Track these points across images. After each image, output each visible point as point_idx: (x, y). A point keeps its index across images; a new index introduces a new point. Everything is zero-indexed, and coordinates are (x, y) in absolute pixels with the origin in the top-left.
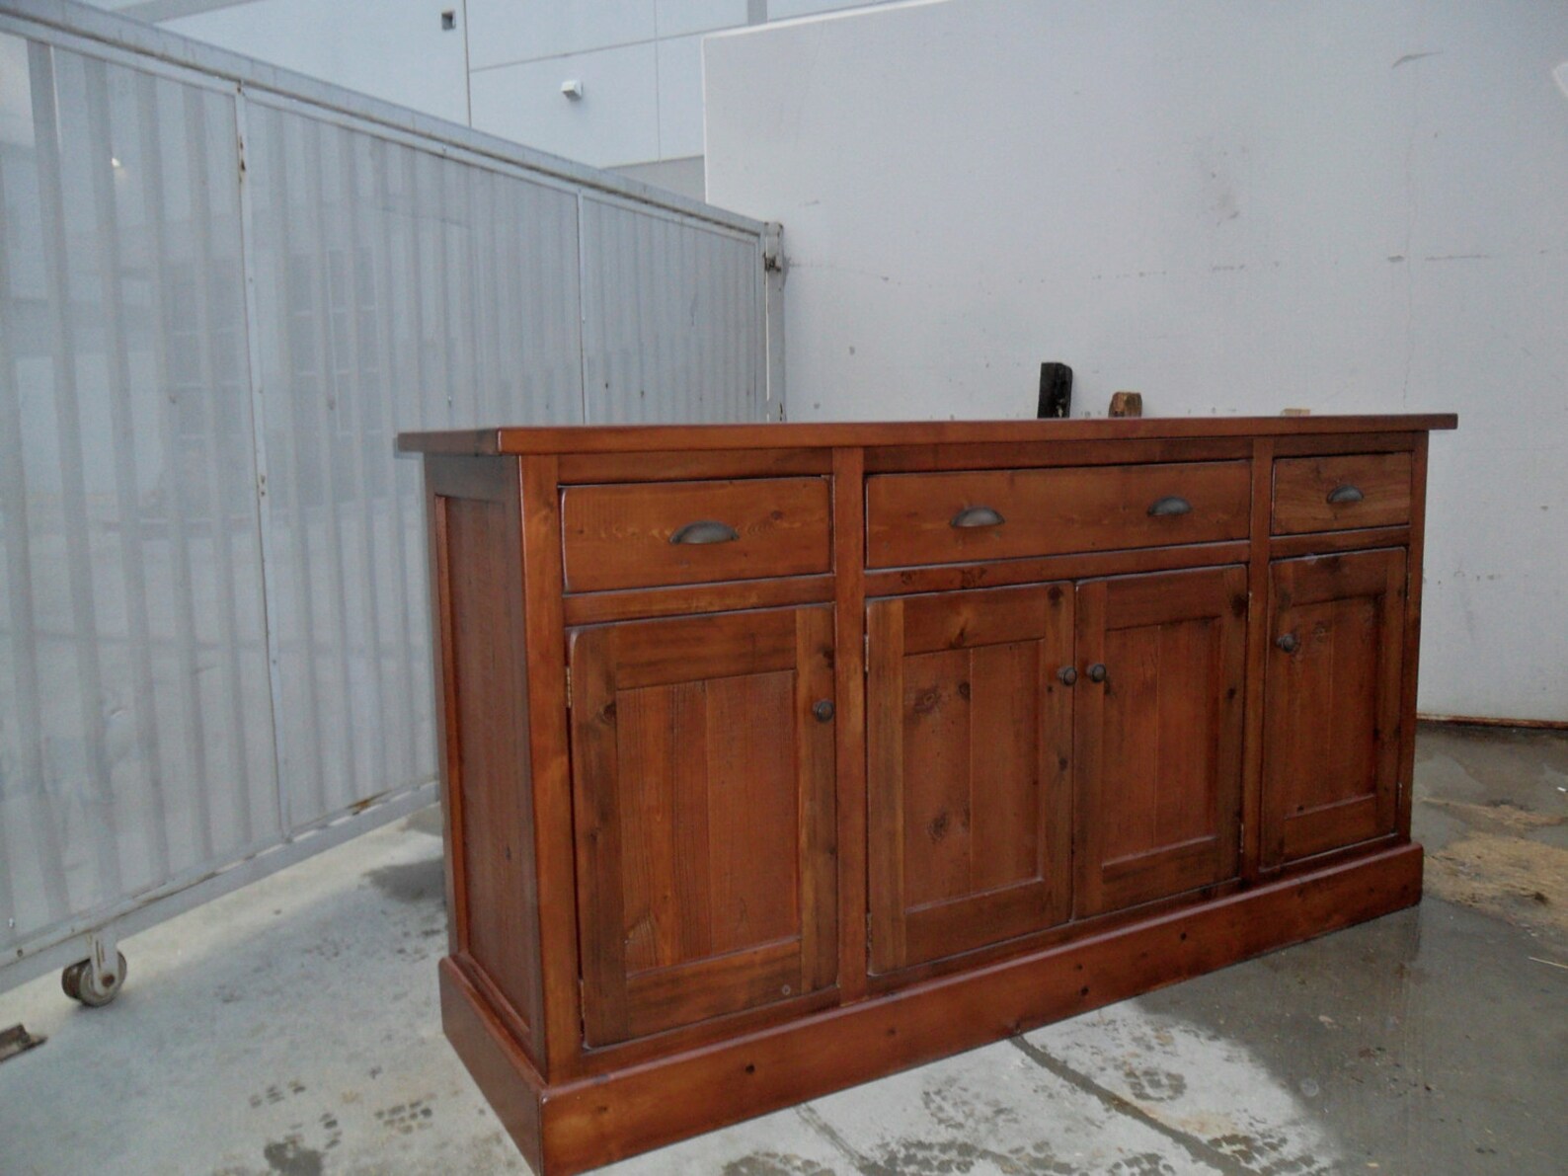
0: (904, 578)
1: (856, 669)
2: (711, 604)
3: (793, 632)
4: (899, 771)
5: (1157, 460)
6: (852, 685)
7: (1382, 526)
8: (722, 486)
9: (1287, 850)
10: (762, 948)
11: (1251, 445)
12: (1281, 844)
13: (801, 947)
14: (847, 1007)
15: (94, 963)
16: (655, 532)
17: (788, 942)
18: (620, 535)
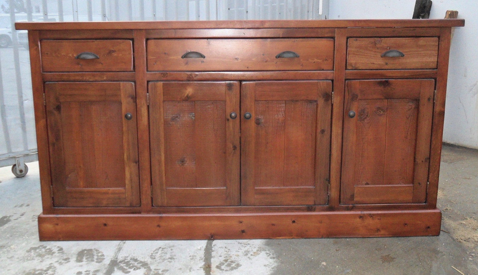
0: (163, 75)
1: (144, 104)
2: (90, 78)
3: (120, 90)
4: (162, 140)
5: (281, 36)
6: (143, 109)
7: (418, 69)
8: (93, 41)
9: (355, 199)
10: (111, 189)
11: (334, 32)
12: (352, 196)
13: (125, 191)
14: (143, 214)
15: (17, 165)
16: (70, 55)
17: (121, 189)
18: (59, 55)
